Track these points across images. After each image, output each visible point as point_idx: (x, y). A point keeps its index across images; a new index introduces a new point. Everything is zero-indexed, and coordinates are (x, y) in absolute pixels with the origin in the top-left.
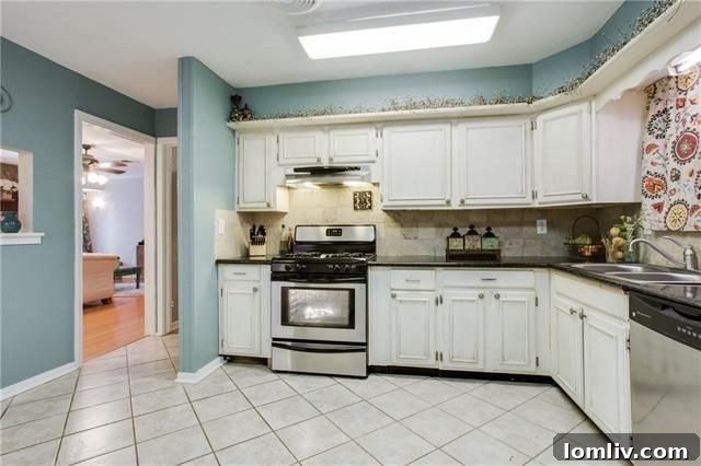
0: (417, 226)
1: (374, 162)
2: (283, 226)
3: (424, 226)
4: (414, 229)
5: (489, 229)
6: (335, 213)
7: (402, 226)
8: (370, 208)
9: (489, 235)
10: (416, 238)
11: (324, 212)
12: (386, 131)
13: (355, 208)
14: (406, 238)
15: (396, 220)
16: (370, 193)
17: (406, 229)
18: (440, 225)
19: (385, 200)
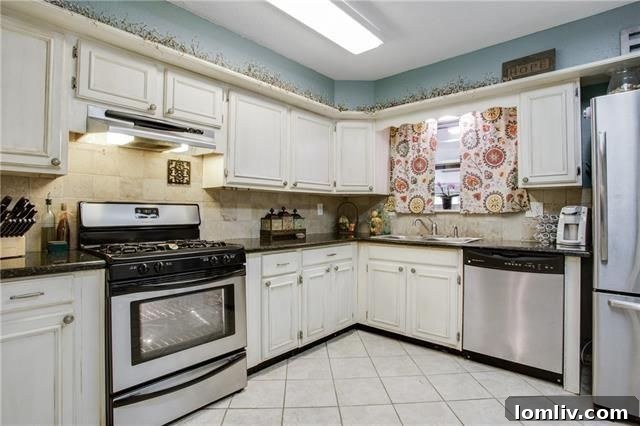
0: (236, 207)
1: (218, 128)
2: (48, 202)
3: (243, 207)
4: (234, 210)
5: (295, 211)
6: (141, 186)
7: (222, 206)
8: (188, 183)
9: (296, 216)
10: (235, 220)
11: (123, 183)
12: (233, 96)
13: (170, 182)
14: (225, 220)
15: (216, 200)
16: (188, 164)
17: (227, 210)
18: (255, 207)
19: (231, 175)
